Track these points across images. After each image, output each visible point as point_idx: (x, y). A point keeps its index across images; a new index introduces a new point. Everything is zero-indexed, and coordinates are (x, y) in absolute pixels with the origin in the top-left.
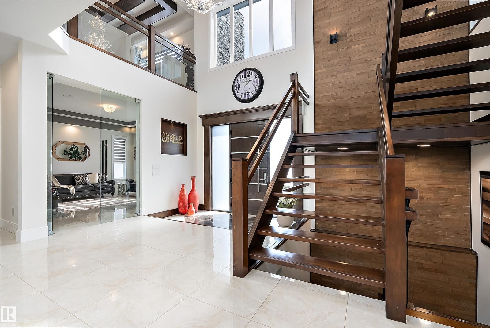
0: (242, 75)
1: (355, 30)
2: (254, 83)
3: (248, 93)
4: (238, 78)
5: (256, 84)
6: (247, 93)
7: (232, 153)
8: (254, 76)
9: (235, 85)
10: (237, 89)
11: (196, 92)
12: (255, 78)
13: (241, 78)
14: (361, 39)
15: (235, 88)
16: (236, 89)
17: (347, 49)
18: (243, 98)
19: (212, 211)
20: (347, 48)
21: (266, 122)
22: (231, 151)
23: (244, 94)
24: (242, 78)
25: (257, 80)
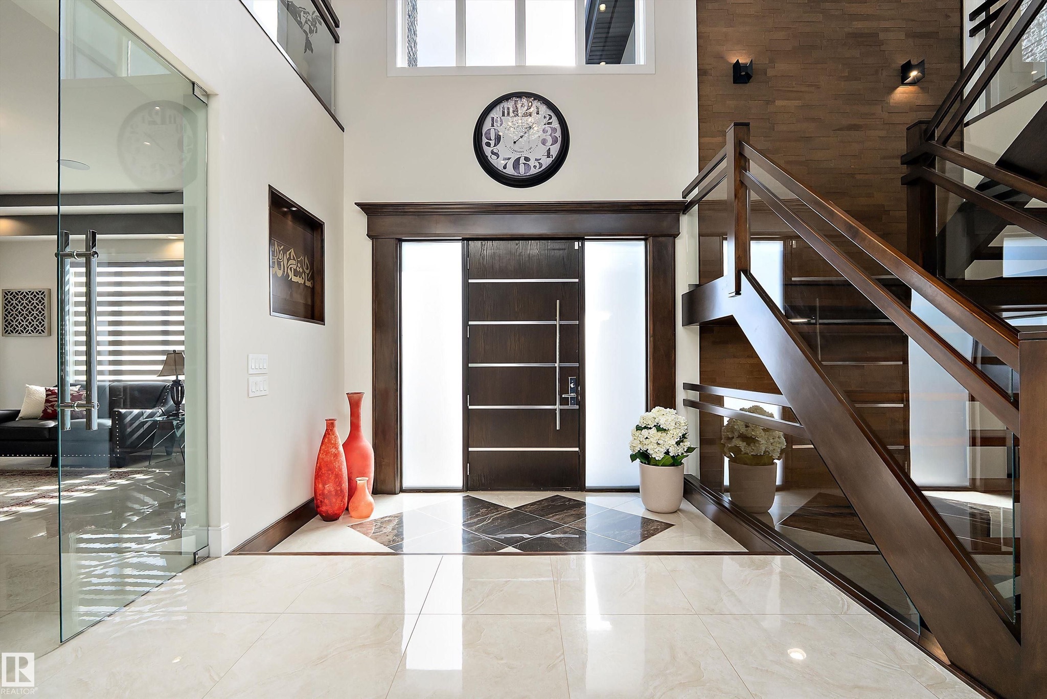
0: (508, 109)
1: (782, 67)
2: (544, 136)
3: (527, 159)
4: (492, 114)
5: (550, 141)
6: (522, 161)
7: (470, 323)
8: (545, 117)
9: (484, 130)
10: (492, 143)
11: (343, 129)
12: (549, 123)
13: (503, 115)
14: (791, 89)
15: (485, 140)
16: (488, 144)
17: (767, 104)
18: (510, 171)
19: (402, 495)
20: (768, 102)
21: (576, 243)
22: (467, 317)
23: (512, 161)
24: (508, 114)
25: (554, 130)
